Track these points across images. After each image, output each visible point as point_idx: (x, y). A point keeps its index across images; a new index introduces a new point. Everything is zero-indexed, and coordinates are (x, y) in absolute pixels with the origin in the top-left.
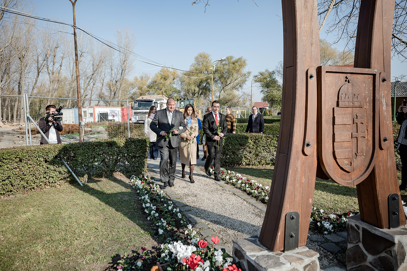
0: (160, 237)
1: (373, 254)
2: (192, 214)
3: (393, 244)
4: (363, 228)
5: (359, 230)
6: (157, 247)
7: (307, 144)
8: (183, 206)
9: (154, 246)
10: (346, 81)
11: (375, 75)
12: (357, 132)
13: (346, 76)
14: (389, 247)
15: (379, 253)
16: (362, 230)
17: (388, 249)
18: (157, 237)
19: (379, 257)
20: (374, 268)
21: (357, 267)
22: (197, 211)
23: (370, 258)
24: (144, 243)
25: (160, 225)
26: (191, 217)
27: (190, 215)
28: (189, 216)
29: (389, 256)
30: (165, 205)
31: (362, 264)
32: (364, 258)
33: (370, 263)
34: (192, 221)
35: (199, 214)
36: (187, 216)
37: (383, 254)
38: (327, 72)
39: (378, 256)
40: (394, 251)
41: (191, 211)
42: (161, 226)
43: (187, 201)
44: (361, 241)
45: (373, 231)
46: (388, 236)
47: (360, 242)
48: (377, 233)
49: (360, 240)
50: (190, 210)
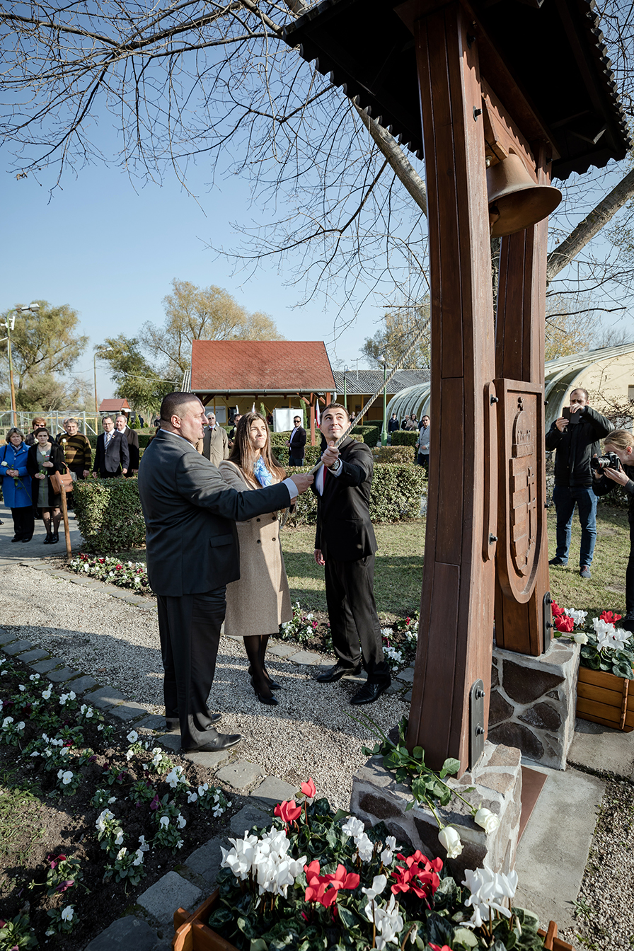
0: (65, 793)
1: (523, 701)
2: (110, 697)
3: (561, 679)
4: (503, 660)
5: (496, 664)
6: (75, 827)
7: (491, 539)
8: (73, 679)
9: (65, 828)
10: (519, 406)
11: (541, 394)
12: (530, 501)
13: (519, 399)
14: (554, 686)
15: (536, 699)
16: (503, 664)
17: (552, 690)
18: (57, 795)
19: (535, 705)
20: (526, 725)
21: (493, 729)
22: (116, 683)
23: (519, 709)
24: (30, 829)
25: (51, 757)
26: (113, 706)
27: (106, 699)
28: (106, 702)
29: (552, 700)
30: (22, 688)
31: (504, 722)
32: (507, 710)
33: (519, 718)
34: (122, 718)
35: (127, 692)
36: (99, 705)
37: (543, 699)
38: (509, 391)
39: (533, 703)
40: (562, 690)
41: (102, 689)
42: (54, 758)
43: (73, 659)
44: (501, 683)
45: (524, 664)
46: (551, 668)
47: (499, 684)
48: (531, 666)
49: (498, 681)
50: (97, 687)
